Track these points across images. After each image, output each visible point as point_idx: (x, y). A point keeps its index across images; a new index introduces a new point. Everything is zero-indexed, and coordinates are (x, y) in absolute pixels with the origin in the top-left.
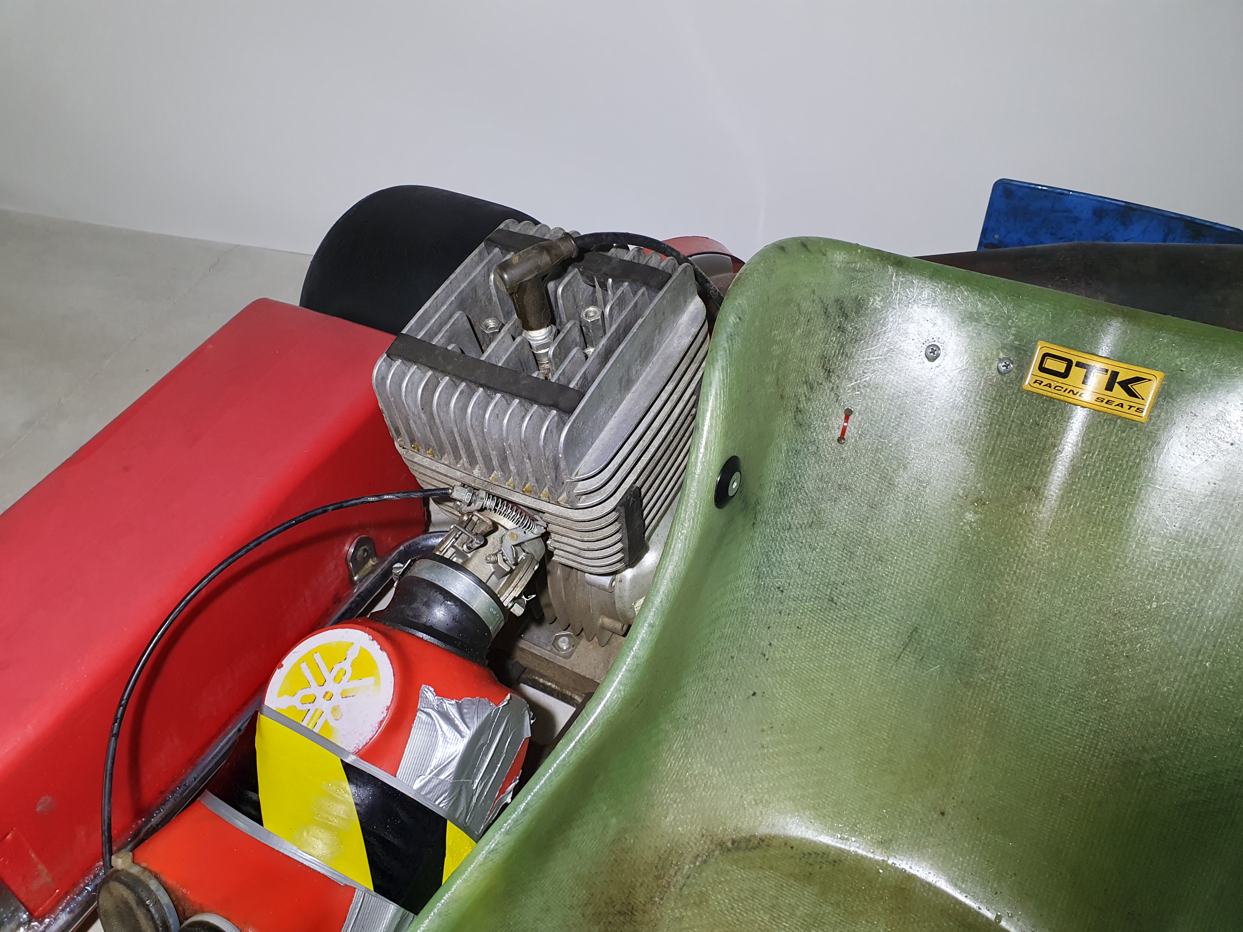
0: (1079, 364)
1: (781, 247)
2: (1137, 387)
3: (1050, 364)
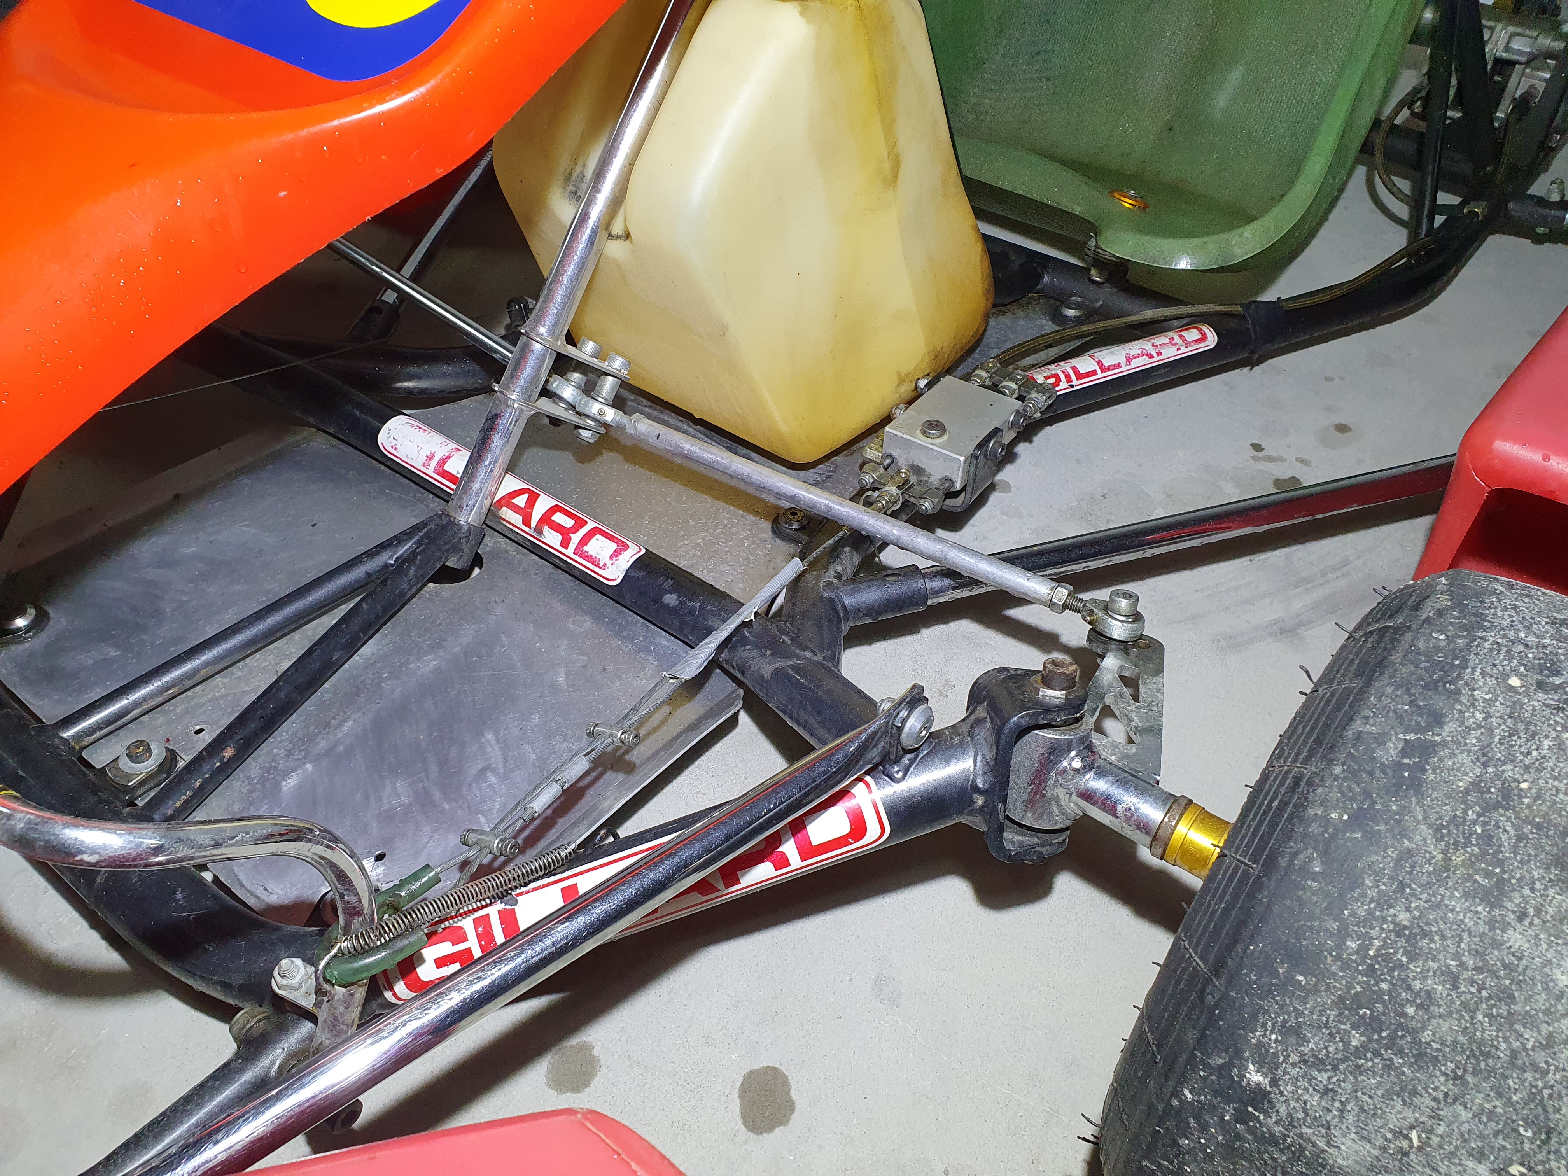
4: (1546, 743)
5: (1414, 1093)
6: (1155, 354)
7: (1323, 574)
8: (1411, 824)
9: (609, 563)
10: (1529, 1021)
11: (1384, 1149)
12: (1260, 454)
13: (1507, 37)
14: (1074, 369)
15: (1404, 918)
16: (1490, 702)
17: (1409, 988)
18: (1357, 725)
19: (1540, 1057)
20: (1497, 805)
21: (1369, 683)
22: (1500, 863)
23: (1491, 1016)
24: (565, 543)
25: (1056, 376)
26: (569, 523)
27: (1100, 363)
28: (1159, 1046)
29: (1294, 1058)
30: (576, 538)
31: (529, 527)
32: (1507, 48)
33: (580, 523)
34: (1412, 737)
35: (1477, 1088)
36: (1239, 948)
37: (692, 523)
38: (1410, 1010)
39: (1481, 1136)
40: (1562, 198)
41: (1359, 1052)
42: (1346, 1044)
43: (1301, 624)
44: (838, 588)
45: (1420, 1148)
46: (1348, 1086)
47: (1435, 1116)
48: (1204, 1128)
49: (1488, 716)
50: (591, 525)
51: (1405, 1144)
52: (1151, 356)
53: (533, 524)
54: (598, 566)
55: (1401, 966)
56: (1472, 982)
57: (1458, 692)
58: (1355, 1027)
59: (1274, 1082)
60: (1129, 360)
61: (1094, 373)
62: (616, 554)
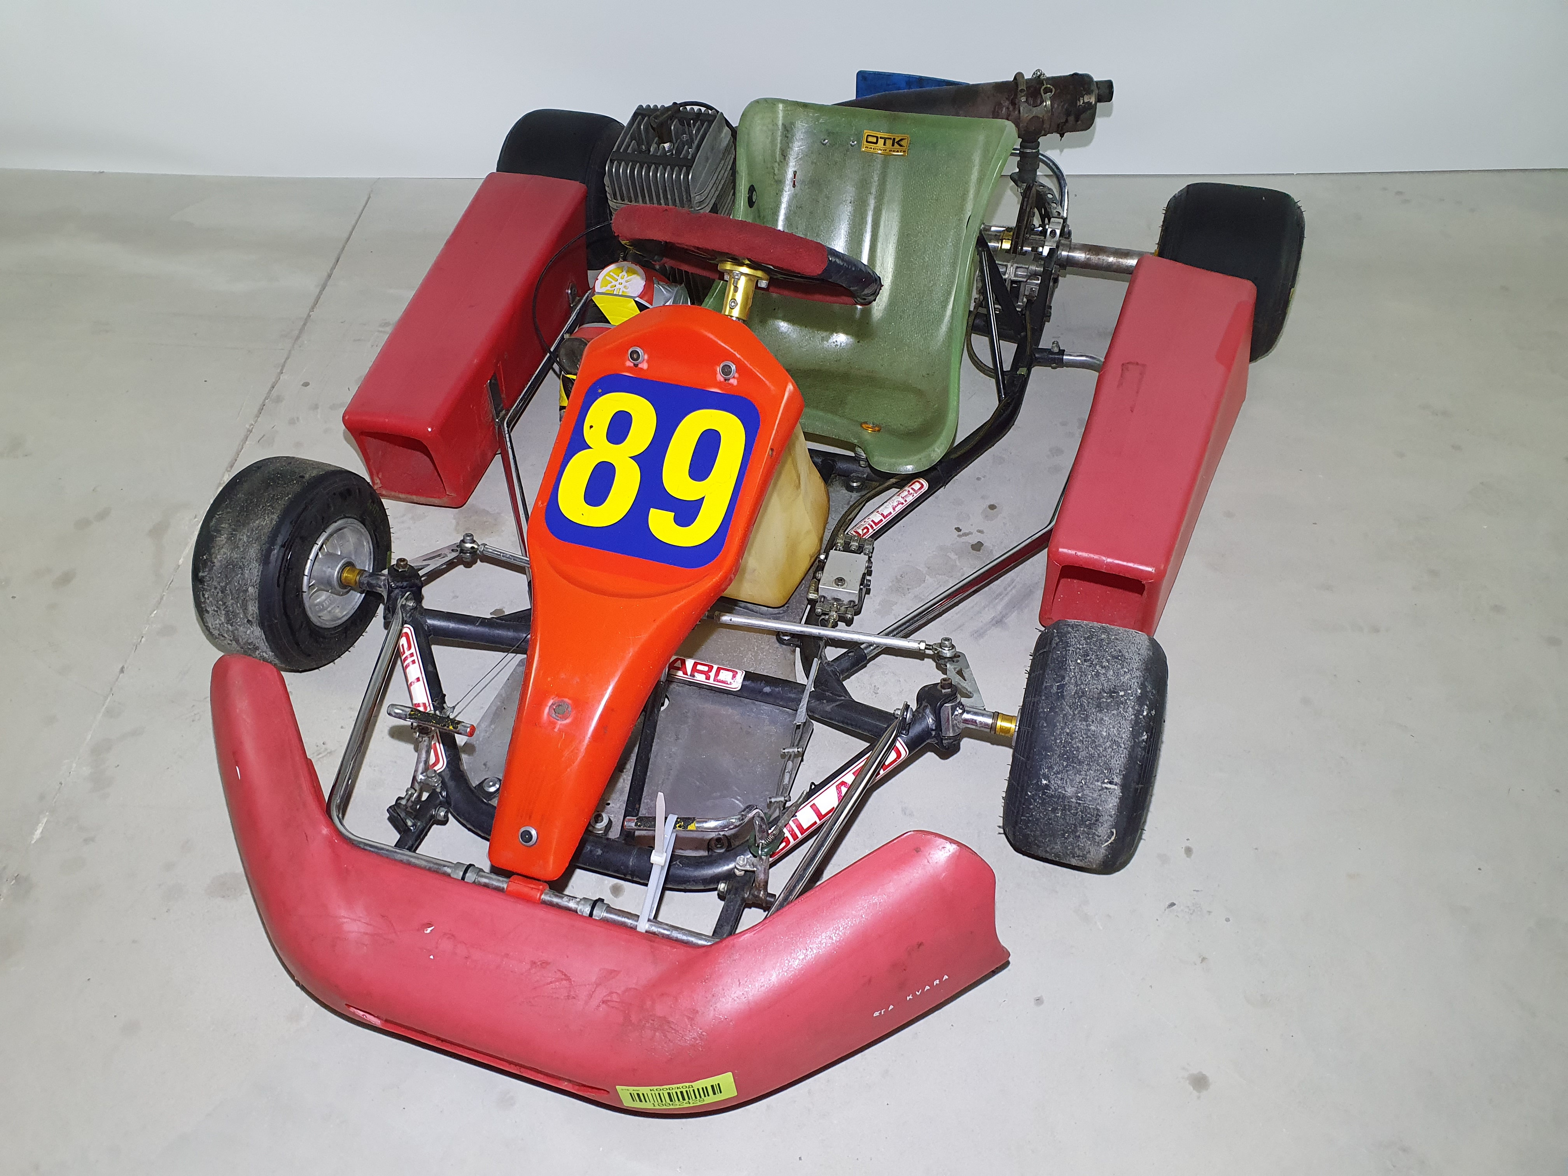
0: (881, 138)
1: (757, 102)
2: (902, 143)
3: (870, 139)
4: (1089, 677)
5: (1081, 771)
6: (904, 502)
7: (1005, 589)
8: (1063, 706)
9: (732, 681)
10: (1100, 746)
11: (1077, 787)
12: (960, 533)
13: (1014, 270)
14: (873, 521)
15: (1068, 731)
16: (1074, 669)
17: (1073, 747)
18: (1045, 684)
19: (1104, 753)
20: (1082, 696)
21: (1044, 672)
22: (1086, 711)
23: (1092, 747)
24: (708, 678)
25: (867, 528)
26: (706, 669)
27: (882, 514)
28: (1018, 785)
29: (1052, 774)
30: (712, 674)
31: (687, 675)
32: (1016, 275)
33: (711, 668)
34: (1059, 684)
35: (1093, 765)
36: (1032, 751)
37: (742, 649)
38: (1075, 752)
39: (1097, 776)
40: (1060, 349)
41: (1067, 766)
42: (1063, 765)
43: (1003, 617)
44: (833, 665)
45: (1085, 784)
46: (1066, 776)
47: (1086, 775)
48: (1035, 801)
49: (1075, 673)
50: (715, 667)
51: (1081, 784)
52: (903, 504)
53: (689, 673)
54: (727, 684)
55: (1070, 743)
56: (1086, 741)
57: (1066, 668)
58: (1064, 761)
59: (1049, 782)
60: (894, 509)
61: (881, 520)
62: (734, 677)
